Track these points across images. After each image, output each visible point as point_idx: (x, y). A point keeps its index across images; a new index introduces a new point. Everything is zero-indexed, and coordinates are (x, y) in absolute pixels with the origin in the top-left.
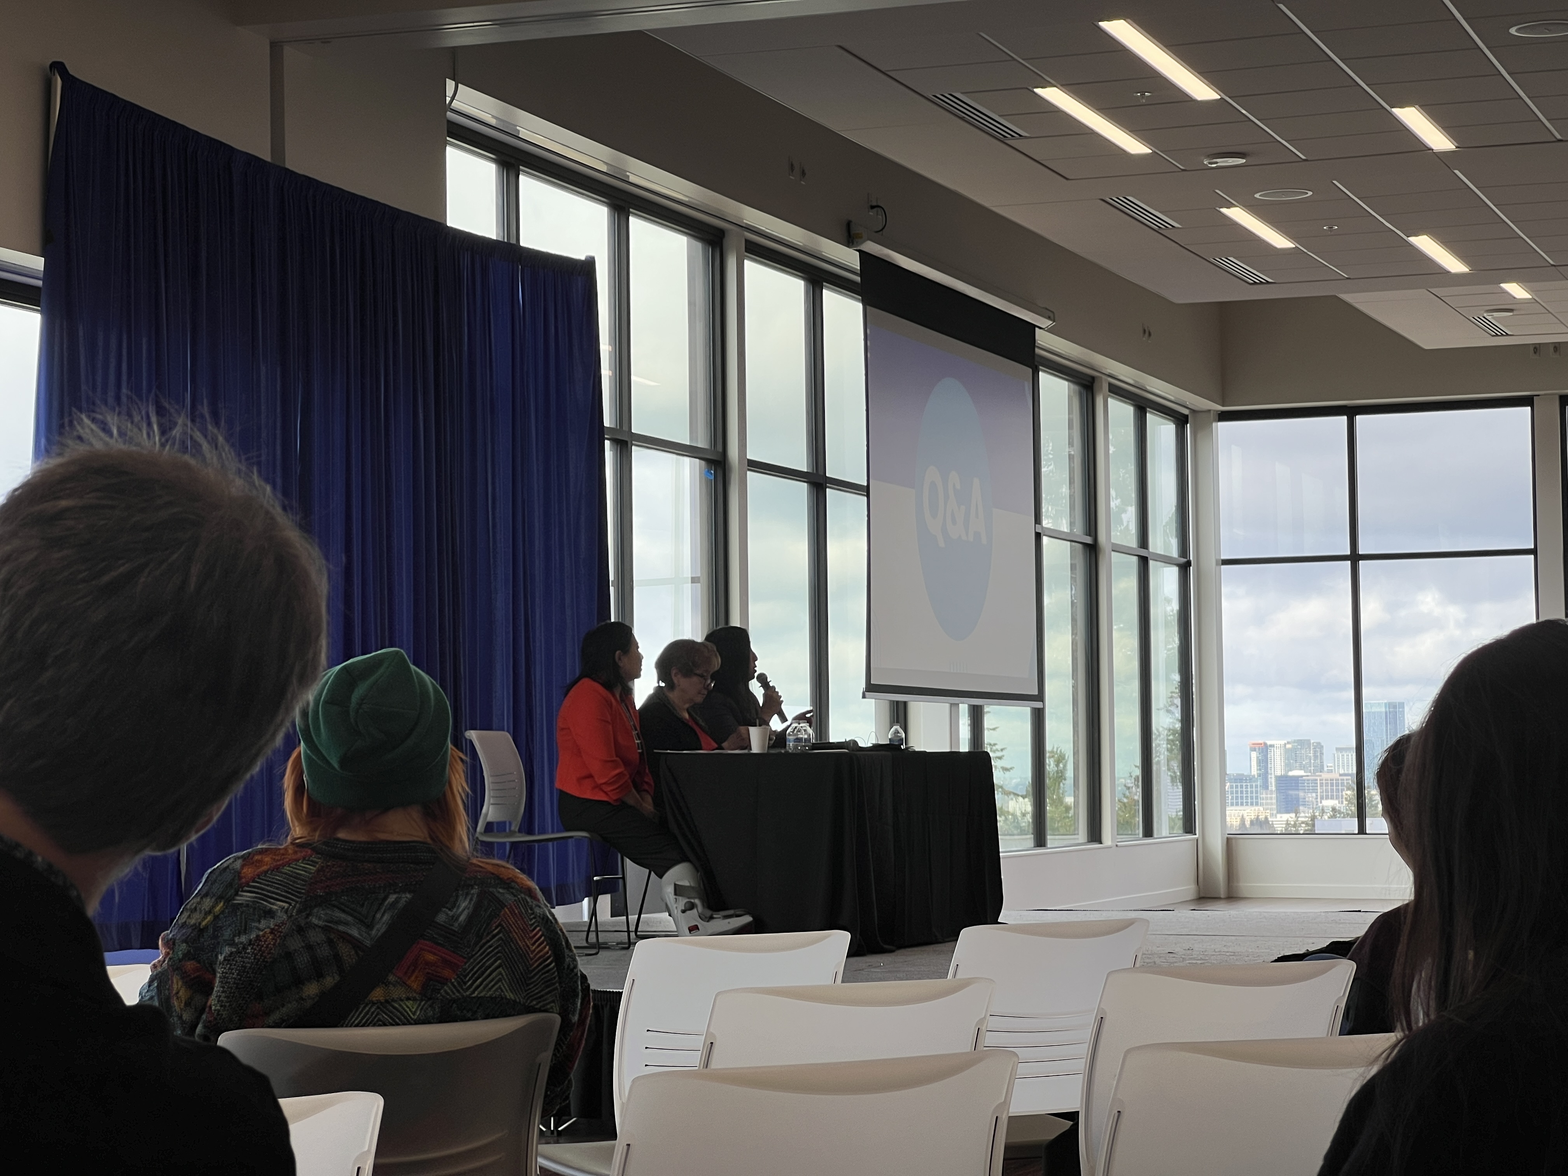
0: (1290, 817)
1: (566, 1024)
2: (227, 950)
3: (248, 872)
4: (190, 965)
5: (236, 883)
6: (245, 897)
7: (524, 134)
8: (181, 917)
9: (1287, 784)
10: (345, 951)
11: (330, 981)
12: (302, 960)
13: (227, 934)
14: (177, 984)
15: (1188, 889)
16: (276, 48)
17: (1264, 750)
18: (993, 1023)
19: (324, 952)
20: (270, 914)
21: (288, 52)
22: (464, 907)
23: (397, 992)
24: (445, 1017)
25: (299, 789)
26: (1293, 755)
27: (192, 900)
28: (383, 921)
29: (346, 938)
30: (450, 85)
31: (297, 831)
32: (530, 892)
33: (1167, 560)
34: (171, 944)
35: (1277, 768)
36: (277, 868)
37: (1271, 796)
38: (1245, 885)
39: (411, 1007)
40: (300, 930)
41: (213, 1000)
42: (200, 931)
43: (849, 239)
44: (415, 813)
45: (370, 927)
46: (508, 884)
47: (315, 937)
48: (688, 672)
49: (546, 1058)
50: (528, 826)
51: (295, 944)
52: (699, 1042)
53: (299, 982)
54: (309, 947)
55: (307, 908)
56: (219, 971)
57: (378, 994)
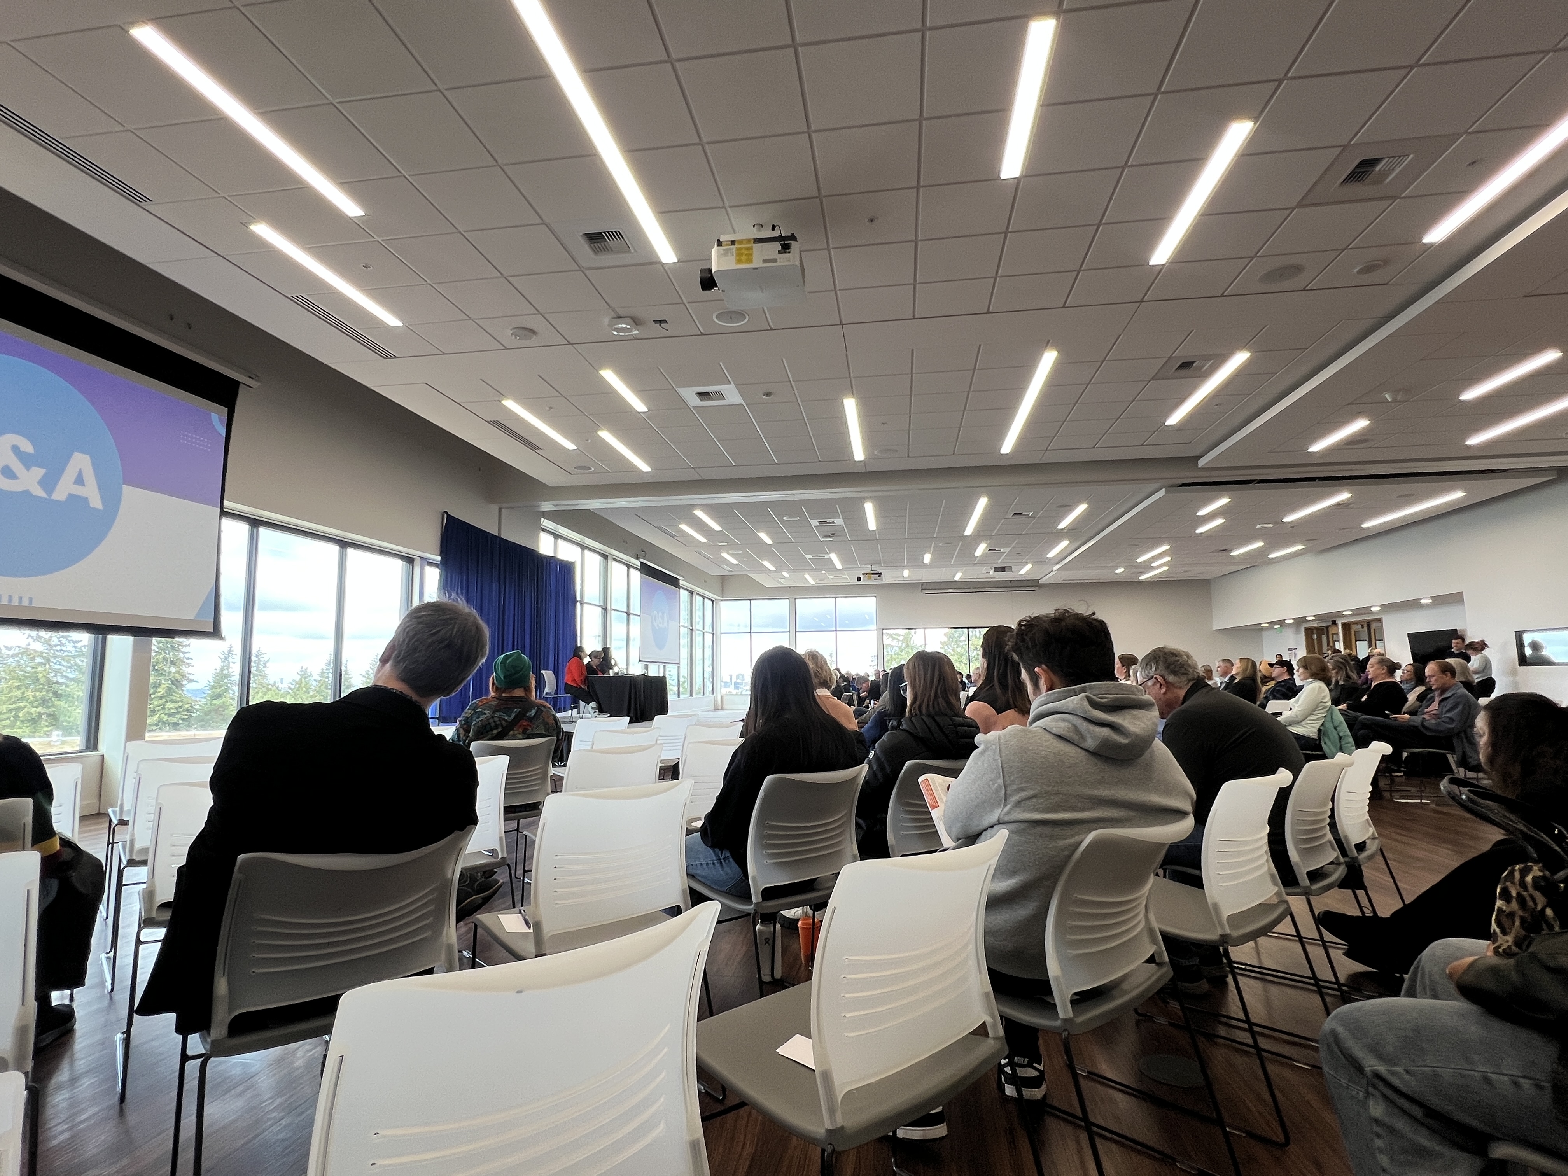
0: (737, 691)
1: (558, 740)
2: (474, 723)
3: (480, 704)
4: (465, 726)
5: (477, 706)
6: (479, 710)
7: (560, 531)
8: (463, 715)
9: (736, 683)
10: (503, 722)
11: (500, 730)
12: (493, 725)
13: (474, 719)
14: (461, 731)
15: (713, 707)
16: (500, 510)
17: (731, 676)
18: (660, 738)
19: (498, 723)
20: (485, 714)
21: (503, 510)
22: (533, 712)
23: (516, 732)
24: (529, 738)
25: (493, 684)
26: (738, 677)
27: (466, 710)
28: (513, 715)
29: (504, 719)
30: (542, 519)
31: (493, 694)
32: (550, 708)
33: (709, 633)
34: (460, 721)
35: (734, 680)
36: (487, 703)
37: (733, 686)
38: (725, 706)
39: (520, 736)
40: (493, 717)
41: (470, 735)
42: (468, 718)
43: (637, 558)
44: (522, 689)
45: (510, 716)
46: (544, 706)
47: (496, 719)
48: (596, 657)
49: (553, 747)
50: (556, 693)
51: (491, 721)
52: (590, 743)
53: (492, 730)
54: (495, 722)
55: (494, 712)
56: (472, 727)
57: (511, 733)
